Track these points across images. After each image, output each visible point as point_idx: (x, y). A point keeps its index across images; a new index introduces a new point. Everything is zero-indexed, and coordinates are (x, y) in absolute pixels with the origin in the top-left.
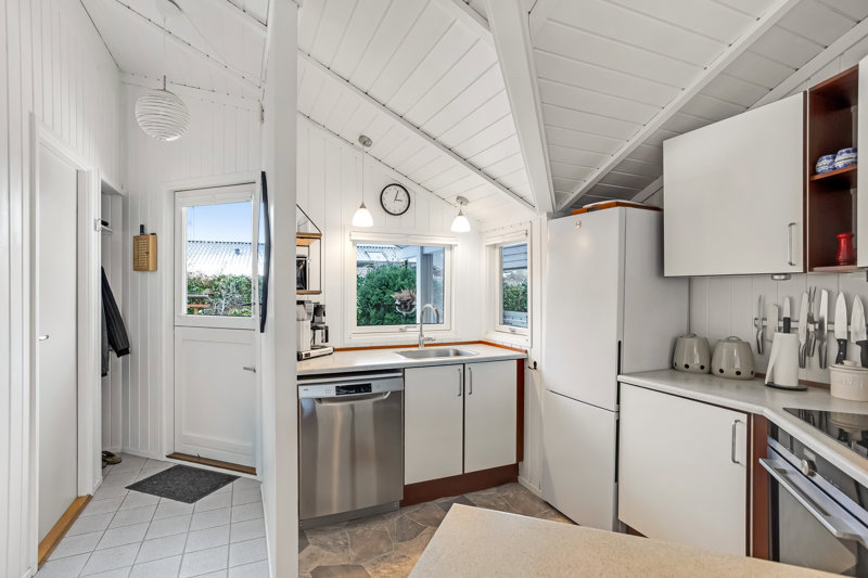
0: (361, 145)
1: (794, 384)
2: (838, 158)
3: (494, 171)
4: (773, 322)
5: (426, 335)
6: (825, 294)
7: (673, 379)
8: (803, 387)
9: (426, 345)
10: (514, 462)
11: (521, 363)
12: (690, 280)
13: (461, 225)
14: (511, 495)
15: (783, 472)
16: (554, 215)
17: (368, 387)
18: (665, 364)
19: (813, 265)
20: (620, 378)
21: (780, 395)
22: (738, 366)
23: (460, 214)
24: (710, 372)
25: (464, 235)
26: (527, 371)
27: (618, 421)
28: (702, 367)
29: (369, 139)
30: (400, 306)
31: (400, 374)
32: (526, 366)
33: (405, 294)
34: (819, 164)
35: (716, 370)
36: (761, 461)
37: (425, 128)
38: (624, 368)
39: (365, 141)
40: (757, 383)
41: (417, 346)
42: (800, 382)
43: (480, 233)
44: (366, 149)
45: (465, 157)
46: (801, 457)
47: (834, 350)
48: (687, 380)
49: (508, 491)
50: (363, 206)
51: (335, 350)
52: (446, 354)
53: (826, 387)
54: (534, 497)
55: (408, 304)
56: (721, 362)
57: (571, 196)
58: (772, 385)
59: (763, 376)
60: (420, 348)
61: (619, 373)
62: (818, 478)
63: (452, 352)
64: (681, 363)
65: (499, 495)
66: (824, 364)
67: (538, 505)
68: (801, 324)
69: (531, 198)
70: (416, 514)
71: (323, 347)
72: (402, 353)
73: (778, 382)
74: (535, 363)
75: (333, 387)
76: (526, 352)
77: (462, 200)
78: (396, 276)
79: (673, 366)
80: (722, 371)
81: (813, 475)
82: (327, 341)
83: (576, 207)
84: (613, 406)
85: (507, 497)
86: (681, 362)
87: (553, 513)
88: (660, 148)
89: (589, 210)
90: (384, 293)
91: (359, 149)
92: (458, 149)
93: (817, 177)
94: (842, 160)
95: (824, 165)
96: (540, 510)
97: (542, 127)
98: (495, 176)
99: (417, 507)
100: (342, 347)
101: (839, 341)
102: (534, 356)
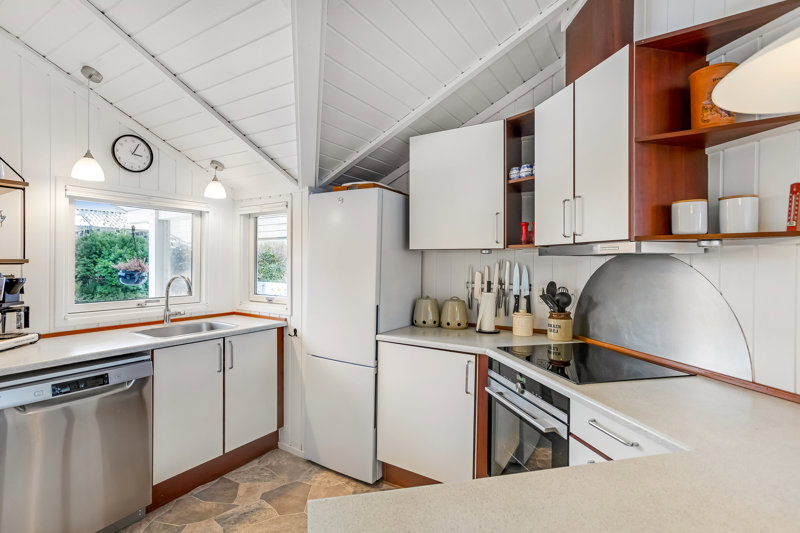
0: (83, 78)
1: (493, 329)
2: (522, 170)
3: (259, 139)
4: (478, 285)
5: (173, 309)
6: (508, 264)
7: (413, 334)
8: (498, 330)
9: (172, 321)
10: (275, 429)
11: (281, 331)
12: (422, 252)
13: (215, 191)
14: (274, 463)
15: (501, 394)
16: (314, 190)
17: (104, 379)
18: (407, 322)
19: (508, 244)
20: (379, 337)
21: (486, 338)
22: (458, 319)
23: (215, 179)
24: (440, 326)
25: (217, 202)
26: (286, 338)
27: (376, 375)
28: (435, 322)
29: (98, 74)
30: (124, 277)
31: (149, 357)
32: (286, 334)
33: (130, 264)
34: (512, 173)
35: (444, 324)
36: (486, 389)
37: (185, 77)
38: (381, 330)
39: (90, 73)
40: (471, 331)
41: (162, 322)
42: (497, 327)
43: (234, 200)
44: (92, 84)
45: (230, 119)
46: (515, 381)
47: (512, 302)
48: (424, 334)
49: (270, 460)
50: (88, 155)
51: (41, 337)
52: (198, 329)
53: (509, 329)
54: (296, 459)
55: (136, 275)
56: (447, 317)
57: (332, 174)
58: (480, 332)
59: (474, 325)
60: (165, 325)
61: (377, 334)
62: (527, 394)
63: (204, 327)
64: (420, 321)
65: (262, 466)
66: (507, 313)
67: (302, 466)
68: (495, 286)
69: (296, 172)
70: (168, 515)
71: (20, 335)
72: (143, 332)
73: (485, 329)
74: (295, 331)
75: (48, 386)
76: (286, 320)
77: (217, 165)
78: (112, 244)
79: (413, 323)
80: (448, 324)
81: (523, 392)
82: (27, 325)
83: (336, 184)
84: (372, 363)
85: (270, 466)
86: (420, 319)
87: (317, 469)
88: (407, 143)
89: (348, 188)
90: (95, 263)
91: (81, 83)
92: (221, 109)
93: (511, 182)
94: (524, 171)
95: (514, 173)
96: (305, 470)
97: (321, 104)
98: (260, 144)
99: (169, 506)
100: (52, 331)
101: (515, 296)
102: (293, 324)
